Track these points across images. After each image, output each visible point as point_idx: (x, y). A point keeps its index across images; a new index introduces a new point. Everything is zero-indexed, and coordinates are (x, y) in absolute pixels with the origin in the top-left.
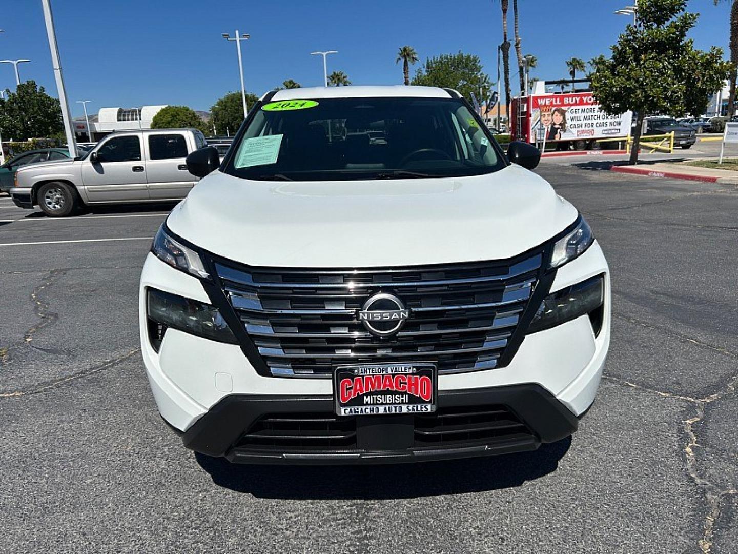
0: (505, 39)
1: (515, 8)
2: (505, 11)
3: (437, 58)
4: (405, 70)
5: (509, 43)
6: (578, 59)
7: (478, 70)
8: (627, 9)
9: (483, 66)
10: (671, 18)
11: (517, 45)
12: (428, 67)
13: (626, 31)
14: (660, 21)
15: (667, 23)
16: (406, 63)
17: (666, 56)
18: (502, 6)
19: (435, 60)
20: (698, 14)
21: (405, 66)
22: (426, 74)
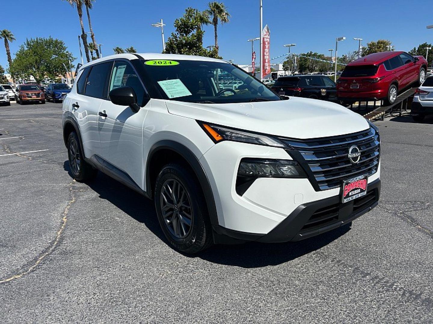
0: (83, 32)
1: (88, 14)
2: (80, 15)
3: (34, 39)
4: (6, 45)
5: (86, 35)
6: (120, 48)
7: (65, 49)
8: (158, 24)
9: (67, 47)
10: (192, 31)
11: (92, 36)
12: (28, 44)
13: (172, 36)
14: (187, 33)
15: (191, 34)
16: (6, 41)
17: (193, 51)
18: (79, 12)
19: (33, 40)
20: (204, 31)
21: (5, 42)
22: (27, 49)
